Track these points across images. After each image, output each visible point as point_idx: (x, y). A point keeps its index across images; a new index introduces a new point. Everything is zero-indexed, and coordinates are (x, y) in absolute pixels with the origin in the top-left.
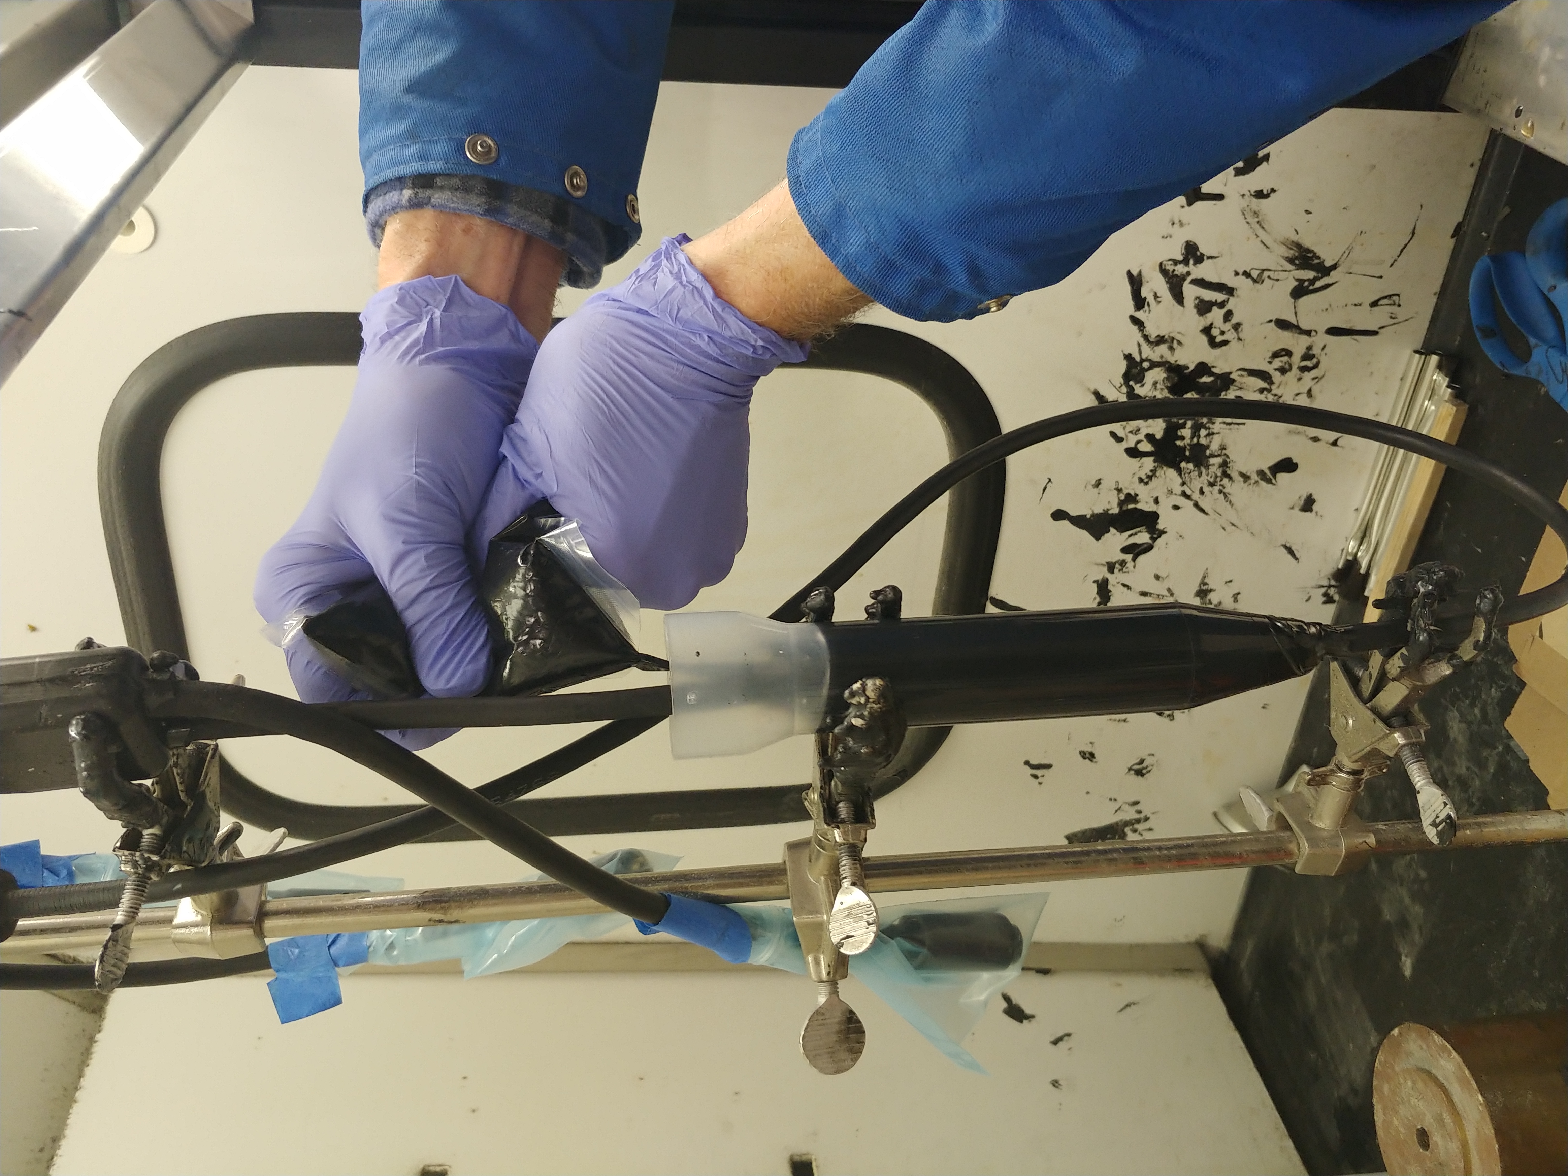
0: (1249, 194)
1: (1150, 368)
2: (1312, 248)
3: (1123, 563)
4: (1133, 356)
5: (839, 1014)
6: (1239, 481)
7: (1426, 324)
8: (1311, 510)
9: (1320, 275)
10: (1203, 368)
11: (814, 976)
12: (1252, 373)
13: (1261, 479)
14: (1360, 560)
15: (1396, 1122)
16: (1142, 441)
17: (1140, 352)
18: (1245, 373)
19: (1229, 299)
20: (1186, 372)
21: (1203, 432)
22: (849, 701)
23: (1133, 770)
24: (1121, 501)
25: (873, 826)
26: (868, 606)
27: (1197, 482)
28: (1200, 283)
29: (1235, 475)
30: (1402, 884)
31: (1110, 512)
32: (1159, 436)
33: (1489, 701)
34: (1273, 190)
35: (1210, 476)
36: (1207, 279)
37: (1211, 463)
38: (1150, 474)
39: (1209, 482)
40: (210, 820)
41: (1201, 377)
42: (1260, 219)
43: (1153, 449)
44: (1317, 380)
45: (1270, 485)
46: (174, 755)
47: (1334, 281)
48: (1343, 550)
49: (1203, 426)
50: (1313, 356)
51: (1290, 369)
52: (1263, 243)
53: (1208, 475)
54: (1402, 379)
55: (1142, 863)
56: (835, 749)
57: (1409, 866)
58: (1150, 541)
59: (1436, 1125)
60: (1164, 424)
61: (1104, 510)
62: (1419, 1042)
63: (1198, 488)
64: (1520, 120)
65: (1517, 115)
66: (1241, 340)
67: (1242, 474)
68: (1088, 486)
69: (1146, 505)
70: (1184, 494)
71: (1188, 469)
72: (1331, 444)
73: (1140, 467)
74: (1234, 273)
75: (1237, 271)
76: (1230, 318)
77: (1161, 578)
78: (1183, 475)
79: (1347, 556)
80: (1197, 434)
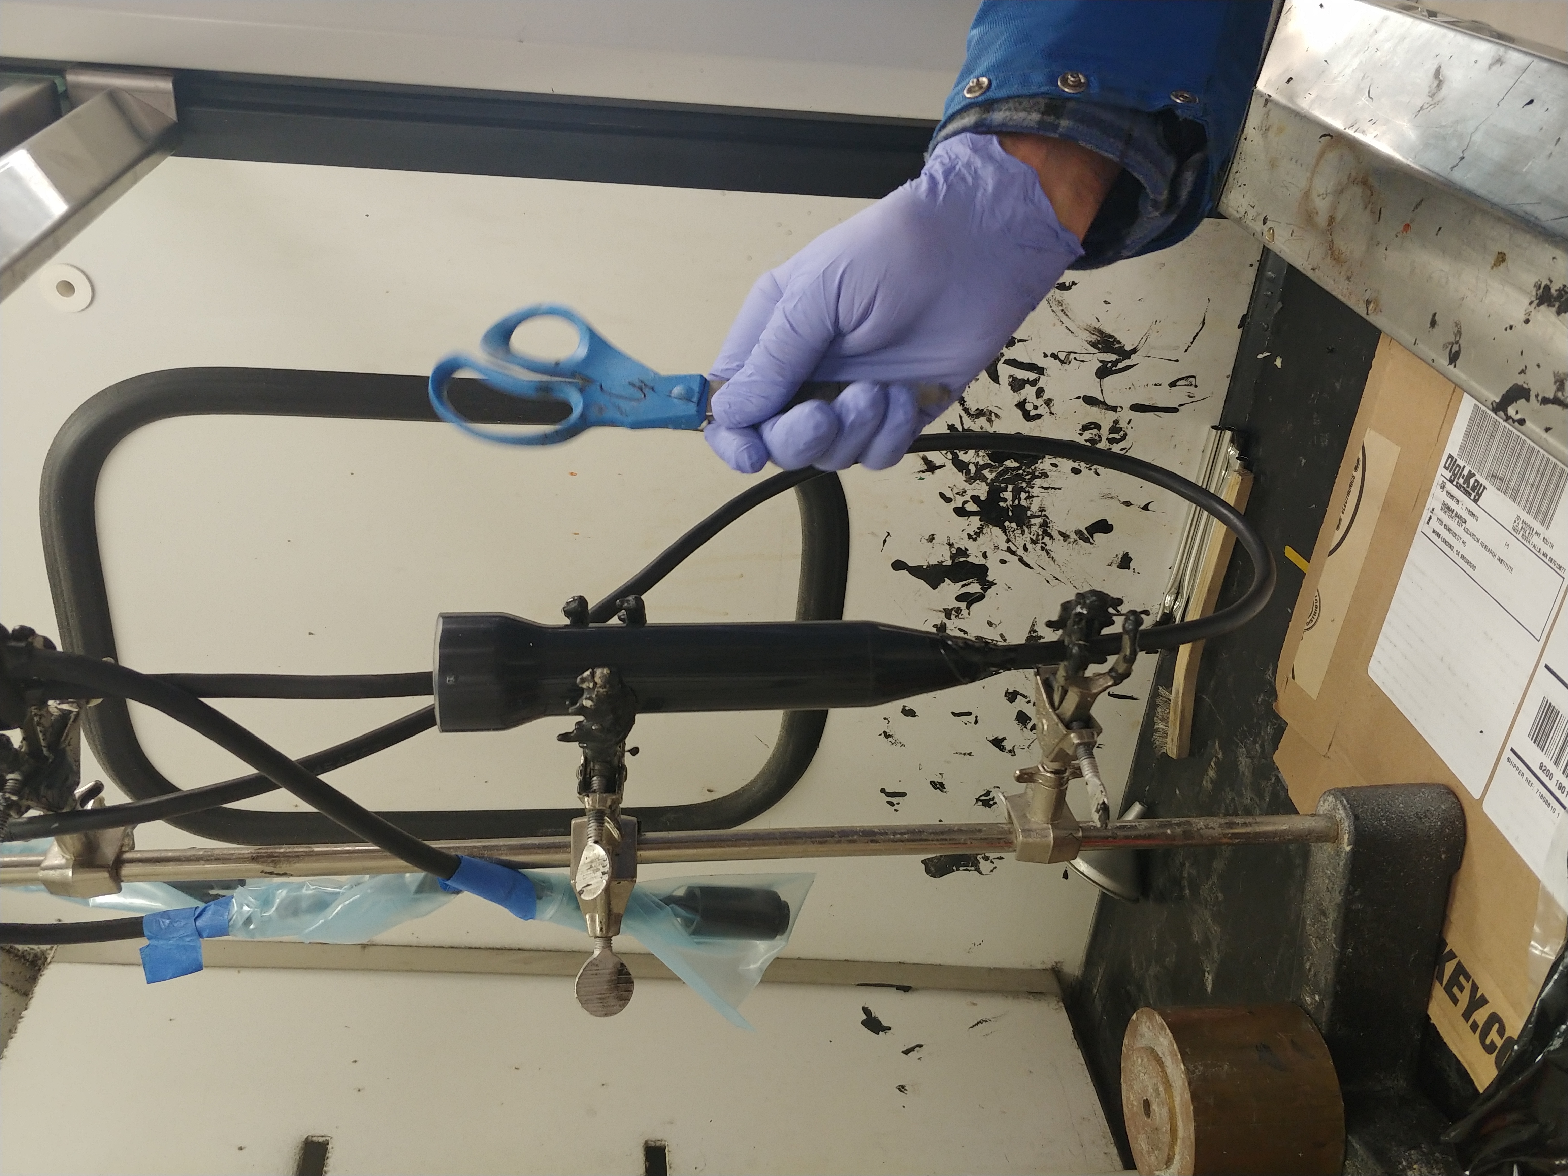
2: (1112, 334)
3: (958, 610)
4: (956, 426)
5: (612, 965)
6: (1059, 540)
7: (1221, 404)
8: (1129, 568)
9: (1121, 358)
11: (590, 932)
13: (1080, 538)
14: (1175, 613)
15: (1132, 1097)
16: (969, 501)
17: (962, 422)
19: (1040, 377)
21: (1023, 495)
22: (580, 686)
23: (981, 801)
24: (953, 554)
27: (1020, 540)
28: (1013, 363)
29: (1055, 534)
30: (1206, 908)
31: (944, 564)
32: (983, 498)
33: (1265, 737)
34: (1074, 283)
35: (1032, 534)
36: (1020, 359)
37: (1032, 523)
38: (978, 531)
39: (1031, 539)
42: (1064, 308)
45: (1089, 544)
47: (1135, 364)
48: (1160, 605)
49: (1023, 490)
50: (1121, 428)
51: (1101, 440)
53: (1030, 534)
54: (1203, 450)
58: (982, 591)
59: (1154, 1095)
60: (988, 487)
61: (938, 562)
62: (1148, 1024)
63: (1022, 545)
64: (1265, 228)
65: (1264, 223)
66: (1053, 414)
67: (1061, 534)
68: (923, 540)
69: (975, 558)
70: (1009, 550)
71: (1012, 528)
72: (1142, 508)
73: (968, 525)
74: (1043, 355)
75: (1046, 353)
76: (1042, 394)
77: (994, 626)
78: (1007, 533)
79: (1163, 610)
80: (1018, 497)
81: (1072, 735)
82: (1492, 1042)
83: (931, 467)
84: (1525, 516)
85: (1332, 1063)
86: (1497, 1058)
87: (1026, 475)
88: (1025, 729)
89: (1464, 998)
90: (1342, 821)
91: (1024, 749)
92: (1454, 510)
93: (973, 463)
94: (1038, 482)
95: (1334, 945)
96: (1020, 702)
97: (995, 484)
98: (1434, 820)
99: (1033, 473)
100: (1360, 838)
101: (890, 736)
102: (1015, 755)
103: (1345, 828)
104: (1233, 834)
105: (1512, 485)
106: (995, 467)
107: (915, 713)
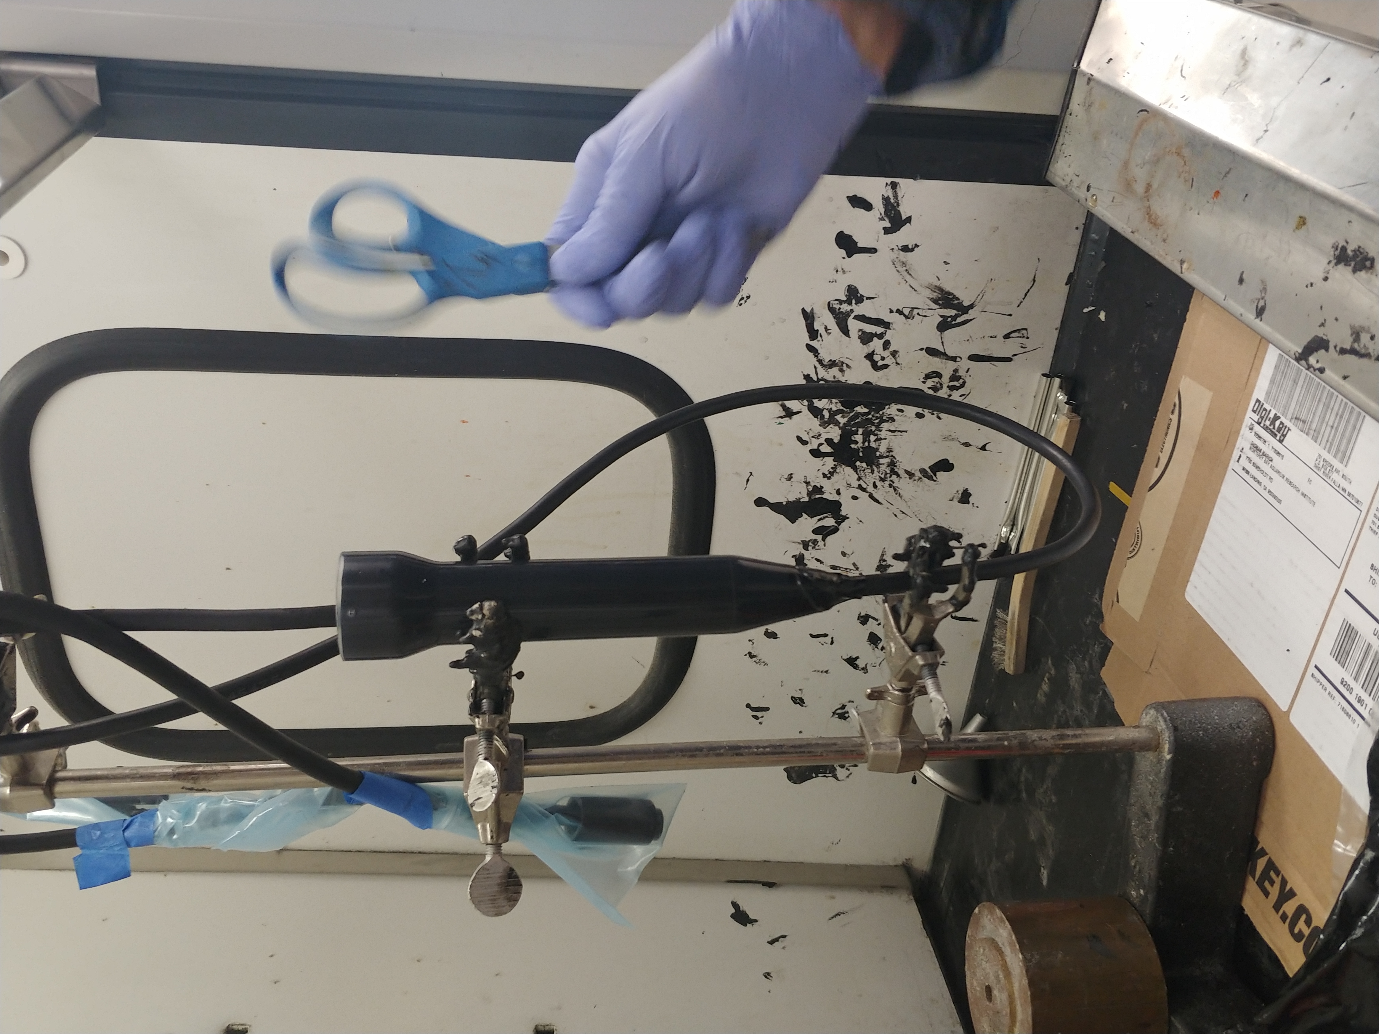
0: (897, 248)
2: (951, 292)
3: (815, 542)
4: (811, 376)
5: (501, 870)
6: (905, 477)
7: (1051, 353)
8: (968, 503)
9: (960, 313)
11: (482, 840)
13: (924, 476)
14: (1011, 543)
15: (975, 983)
16: (823, 444)
17: (817, 373)
19: (886, 331)
21: (873, 438)
22: (471, 617)
23: (837, 714)
24: (810, 492)
27: (871, 477)
28: (862, 318)
29: (901, 472)
30: (1041, 809)
31: (802, 500)
32: (836, 440)
34: (916, 246)
35: (881, 473)
36: (868, 315)
37: (881, 463)
38: (832, 470)
39: (880, 477)
42: (907, 268)
44: (964, 397)
45: (932, 481)
47: (972, 318)
48: (997, 535)
49: (872, 433)
50: (960, 377)
51: (942, 387)
52: (911, 287)
53: (879, 472)
54: (1035, 395)
58: (835, 525)
59: (995, 981)
60: (840, 431)
61: (796, 499)
62: (989, 917)
63: (872, 483)
64: (1089, 195)
65: (1088, 191)
66: (899, 364)
67: (907, 472)
68: (782, 479)
69: (830, 495)
70: (860, 487)
71: (863, 467)
72: (980, 449)
73: (823, 465)
74: (889, 310)
75: (892, 309)
76: (888, 347)
77: (847, 556)
78: (858, 472)
79: (1000, 539)
80: (867, 439)
81: (917, 657)
82: (1300, 931)
83: (789, 413)
84: (1325, 455)
85: (1156, 951)
86: (1305, 945)
87: (875, 420)
88: (876, 649)
89: (1274, 891)
90: (1163, 732)
91: (875, 666)
92: (1261, 450)
93: (827, 409)
94: (885, 426)
95: (1157, 845)
96: (871, 626)
97: (847, 428)
98: (1246, 731)
99: (881, 417)
100: (1179, 747)
101: (754, 656)
102: (867, 672)
103: (1165, 739)
104: (1064, 744)
105: (1314, 427)
106: (846, 412)
107: (777, 635)
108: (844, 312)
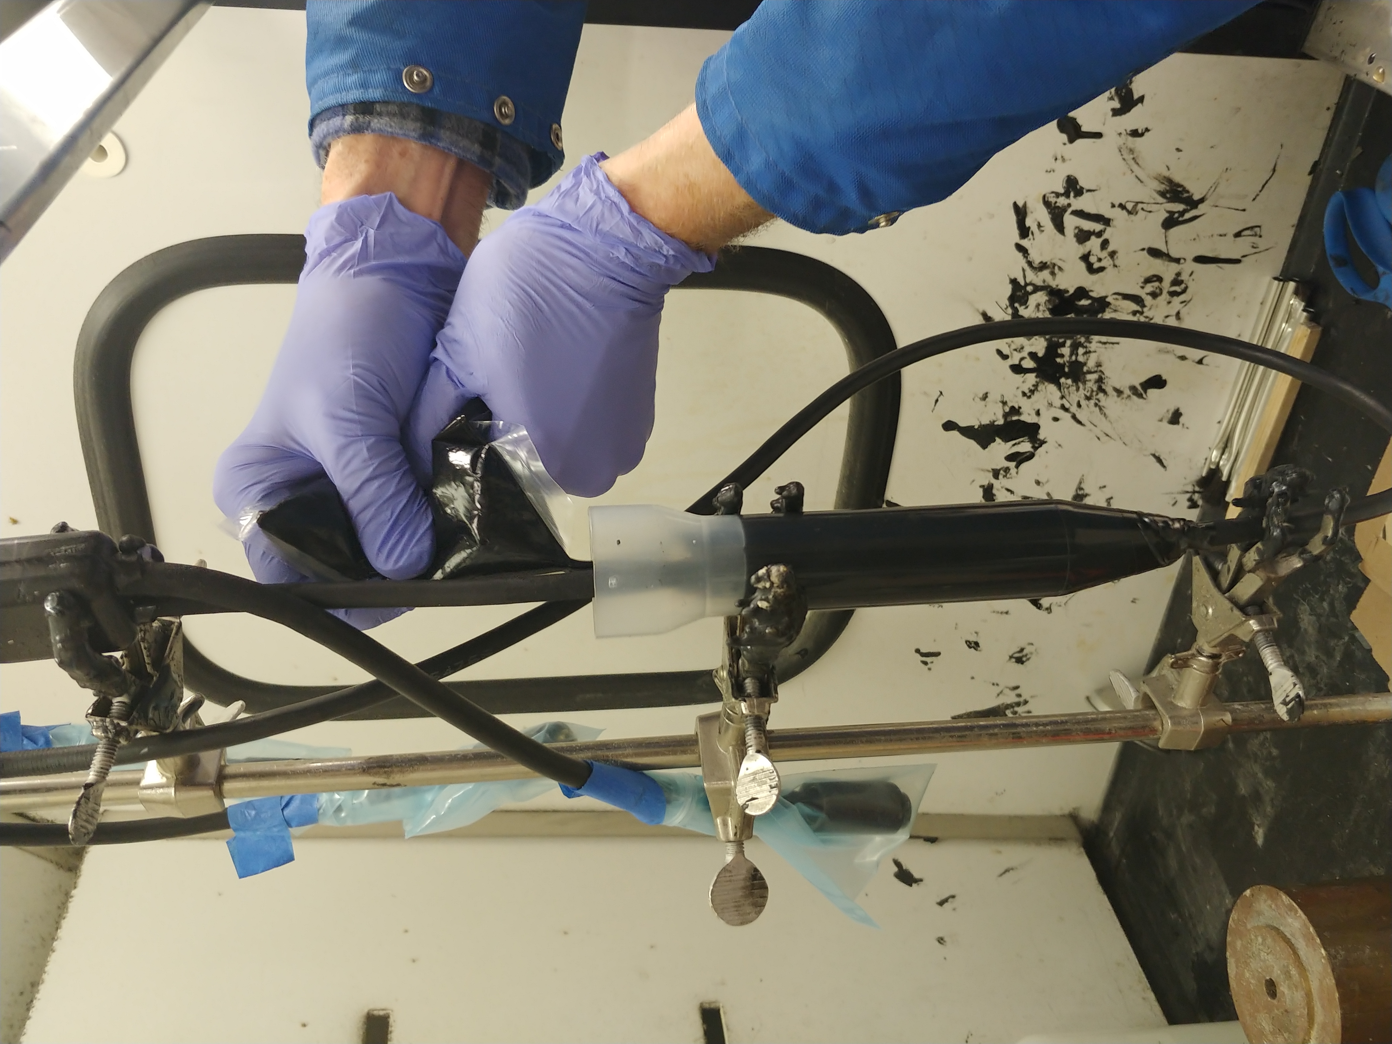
0: (1125, 133)
1: (1034, 292)
2: (1182, 183)
3: (1007, 470)
4: (1018, 280)
5: (744, 872)
6: (1113, 396)
7: (1284, 254)
8: (1178, 424)
9: (1189, 208)
10: (1082, 292)
11: (722, 836)
12: (1126, 297)
13: (1134, 394)
14: (1222, 468)
15: (1247, 975)
16: (1026, 358)
17: (1025, 277)
18: (1120, 297)
19: (1105, 229)
20: (1066, 295)
21: (1081, 351)
22: (755, 586)
23: (1015, 658)
24: (1006, 413)
25: (776, 700)
26: (773, 501)
27: (1075, 396)
28: (1080, 214)
29: (1109, 390)
30: (1256, 762)
31: (996, 423)
32: (1040, 354)
33: (1337, 596)
34: (1147, 130)
35: (1086, 390)
36: (1087, 210)
37: (1088, 379)
38: (1033, 388)
39: (1086, 396)
40: (174, 690)
41: (1080, 300)
42: (1135, 156)
43: (1035, 365)
44: (1184, 304)
45: (1141, 400)
46: (141, 630)
47: (1202, 214)
48: (1206, 459)
49: (1081, 345)
50: (1182, 282)
51: (1161, 293)
52: (1137, 177)
53: (1085, 390)
54: (1262, 304)
55: (1020, 738)
56: (743, 630)
57: (1262, 744)
58: (1032, 450)
59: (1283, 977)
60: (1046, 343)
61: (990, 421)
62: (1269, 902)
63: (1076, 402)
66: (1116, 266)
67: (1116, 390)
69: (1028, 417)
70: (1063, 407)
71: (1067, 384)
72: (1197, 363)
74: (1111, 205)
75: (1114, 203)
76: (1106, 246)
77: (1041, 484)
78: (1063, 390)
79: (1209, 465)
80: (1075, 352)
81: (1250, 621)
91: (1060, 606)
94: (1096, 337)
97: (1053, 339)
102: (1051, 612)
108: (1060, 205)
